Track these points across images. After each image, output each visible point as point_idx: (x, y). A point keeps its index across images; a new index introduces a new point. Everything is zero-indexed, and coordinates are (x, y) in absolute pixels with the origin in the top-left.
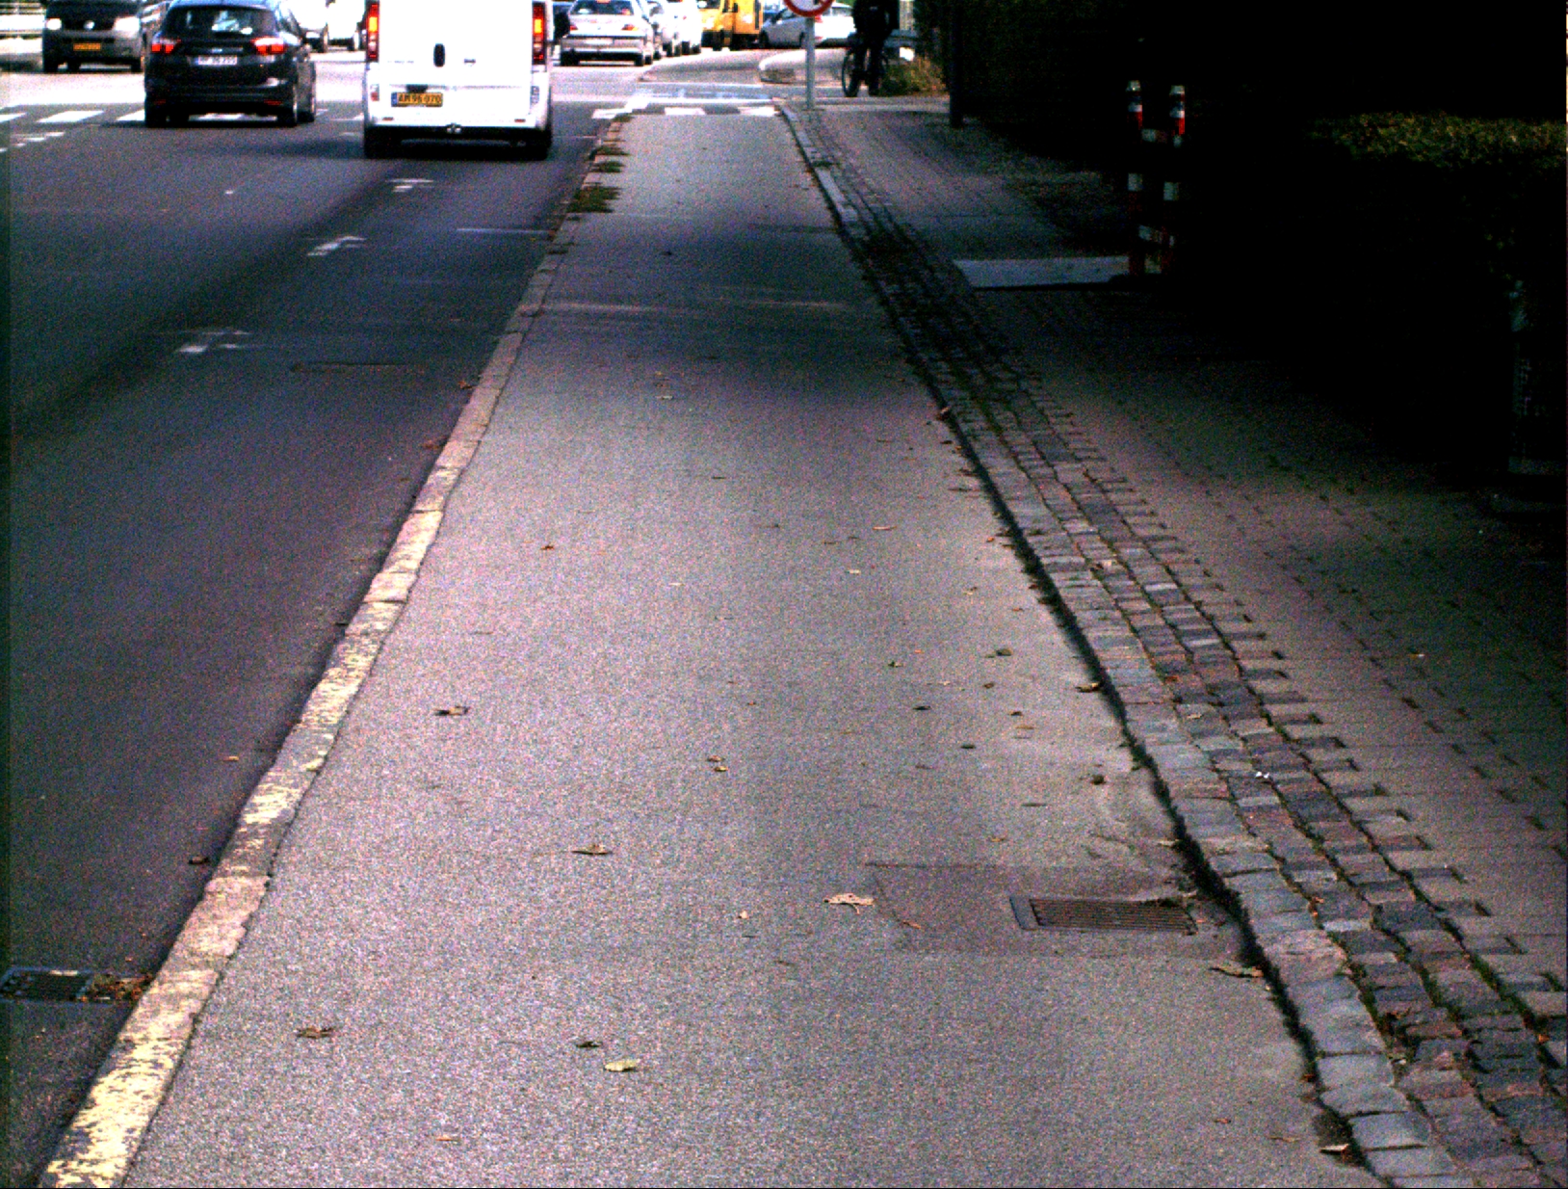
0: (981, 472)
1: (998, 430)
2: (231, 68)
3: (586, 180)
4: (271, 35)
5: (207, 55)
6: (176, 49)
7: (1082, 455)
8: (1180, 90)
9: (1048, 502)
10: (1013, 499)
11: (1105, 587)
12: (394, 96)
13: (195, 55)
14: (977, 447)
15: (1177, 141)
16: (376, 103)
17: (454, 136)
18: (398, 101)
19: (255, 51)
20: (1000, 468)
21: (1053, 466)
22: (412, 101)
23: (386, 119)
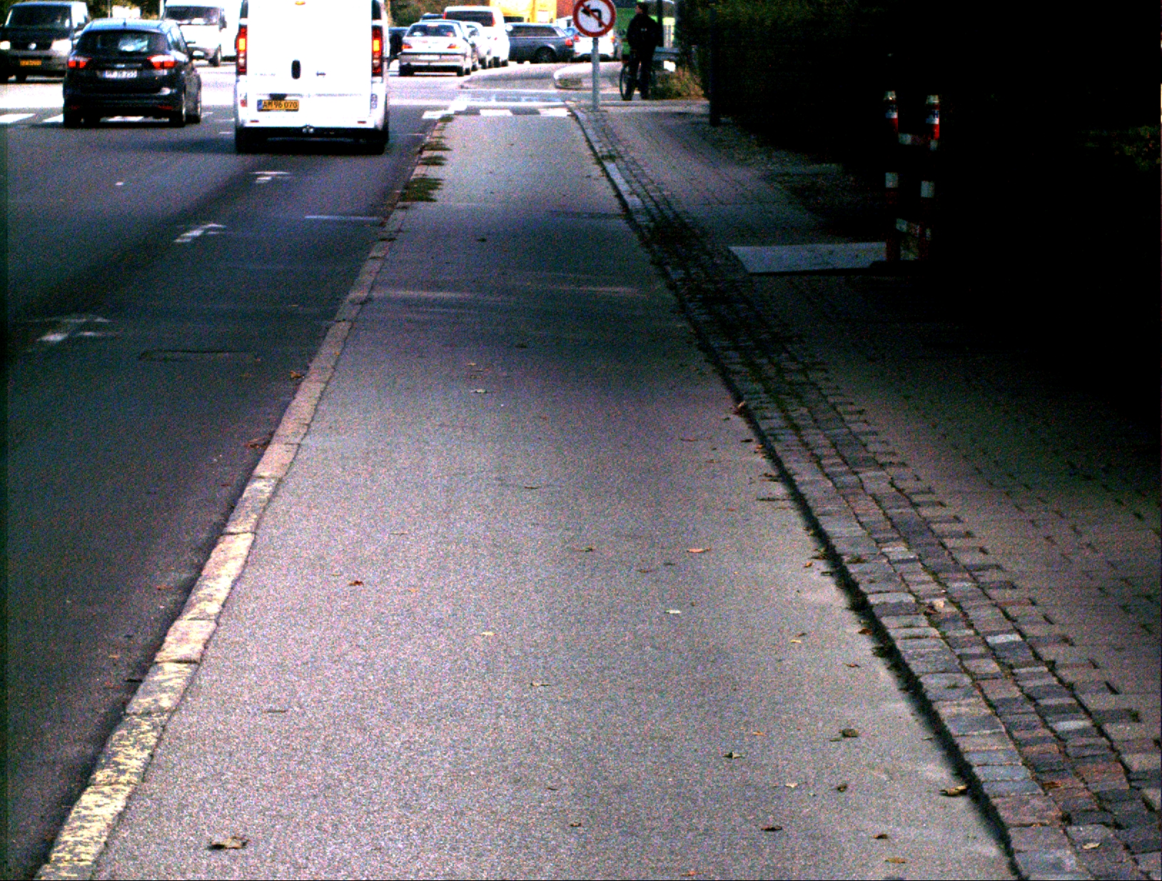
0: (785, 477)
1: (796, 429)
2: (131, 80)
3: (415, 173)
4: (164, 53)
5: (113, 69)
6: (88, 64)
7: (883, 459)
8: (935, 100)
9: (862, 519)
10: (823, 514)
11: (944, 637)
12: (259, 102)
13: (103, 69)
14: (778, 448)
15: (934, 144)
16: (245, 108)
17: (308, 134)
18: (262, 107)
19: (151, 66)
20: (805, 474)
21: (856, 473)
22: (274, 106)
23: (253, 121)
